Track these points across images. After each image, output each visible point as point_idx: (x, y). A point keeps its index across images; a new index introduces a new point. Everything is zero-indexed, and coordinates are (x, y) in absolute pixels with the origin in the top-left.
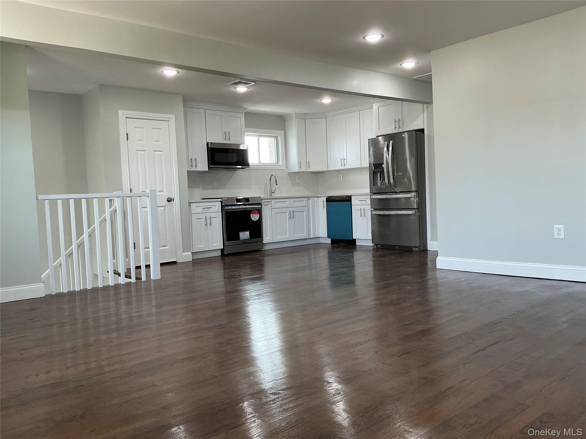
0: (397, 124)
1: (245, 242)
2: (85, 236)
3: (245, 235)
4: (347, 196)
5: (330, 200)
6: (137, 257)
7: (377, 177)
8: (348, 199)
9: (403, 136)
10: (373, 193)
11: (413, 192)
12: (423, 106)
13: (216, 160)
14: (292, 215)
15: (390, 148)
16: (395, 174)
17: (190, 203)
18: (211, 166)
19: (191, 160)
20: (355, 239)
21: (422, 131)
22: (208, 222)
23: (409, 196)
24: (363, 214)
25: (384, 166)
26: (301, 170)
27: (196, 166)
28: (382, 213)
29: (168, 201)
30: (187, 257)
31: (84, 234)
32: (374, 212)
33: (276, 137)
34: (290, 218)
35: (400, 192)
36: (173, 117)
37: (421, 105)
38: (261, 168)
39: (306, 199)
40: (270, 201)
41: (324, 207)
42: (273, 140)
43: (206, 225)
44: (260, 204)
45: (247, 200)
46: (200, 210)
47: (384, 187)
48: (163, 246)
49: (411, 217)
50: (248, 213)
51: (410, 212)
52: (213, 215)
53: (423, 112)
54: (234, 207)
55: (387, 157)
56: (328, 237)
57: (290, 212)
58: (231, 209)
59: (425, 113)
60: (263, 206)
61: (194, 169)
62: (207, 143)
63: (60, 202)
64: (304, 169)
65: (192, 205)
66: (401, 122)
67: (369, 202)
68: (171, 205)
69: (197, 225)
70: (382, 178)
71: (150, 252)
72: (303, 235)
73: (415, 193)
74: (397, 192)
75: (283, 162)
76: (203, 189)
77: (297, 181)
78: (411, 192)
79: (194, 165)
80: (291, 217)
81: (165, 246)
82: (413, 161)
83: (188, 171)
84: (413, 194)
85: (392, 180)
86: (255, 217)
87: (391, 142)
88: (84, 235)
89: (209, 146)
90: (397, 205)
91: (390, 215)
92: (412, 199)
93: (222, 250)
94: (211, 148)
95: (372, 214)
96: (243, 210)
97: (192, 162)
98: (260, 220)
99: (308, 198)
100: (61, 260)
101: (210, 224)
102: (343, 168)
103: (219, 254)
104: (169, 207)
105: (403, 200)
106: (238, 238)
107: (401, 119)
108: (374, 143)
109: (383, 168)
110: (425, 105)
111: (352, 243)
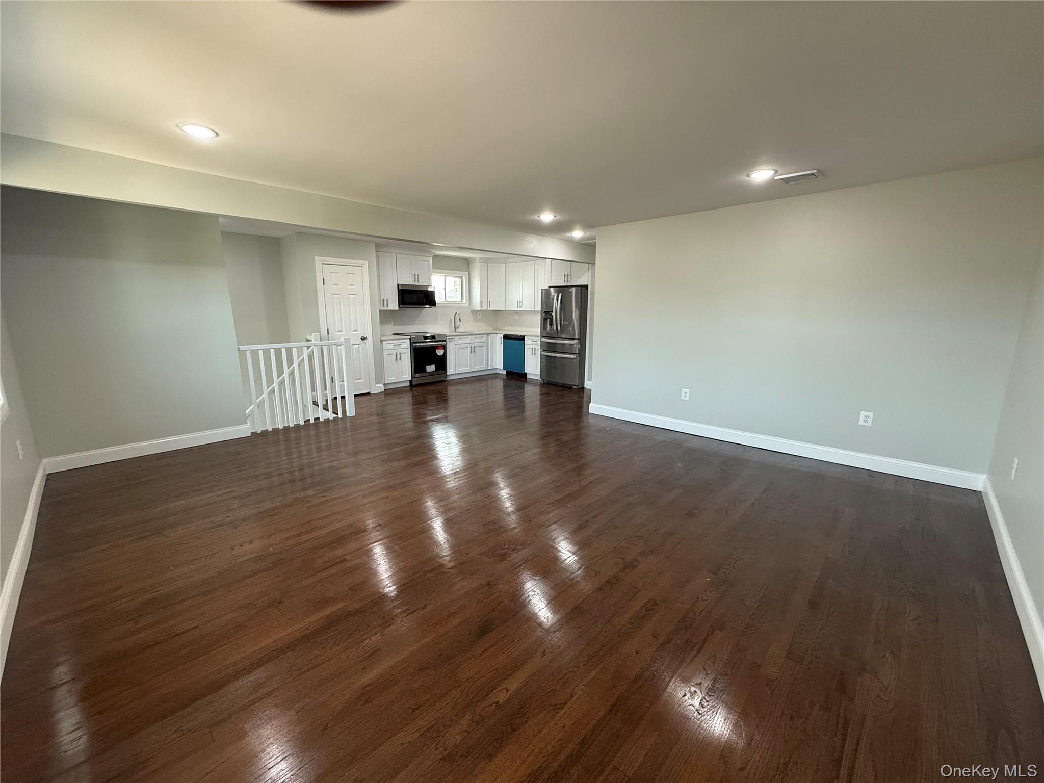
0: (566, 278)
1: (431, 374)
2: (286, 375)
3: (431, 368)
4: (521, 336)
5: (506, 337)
6: (333, 390)
7: (547, 323)
8: (522, 338)
9: (570, 290)
10: (543, 337)
11: (576, 339)
12: (588, 266)
13: (406, 301)
14: (473, 350)
15: (560, 298)
16: (562, 323)
17: (382, 341)
18: (401, 306)
19: (383, 300)
20: (526, 373)
21: (586, 287)
22: (398, 357)
23: (572, 342)
24: (534, 352)
25: (553, 314)
26: (482, 309)
27: (387, 306)
28: (549, 354)
29: (362, 339)
30: (379, 388)
31: (284, 373)
32: (543, 353)
33: (461, 278)
34: (471, 352)
35: (565, 338)
36: (366, 263)
37: (587, 264)
38: (447, 306)
39: (486, 335)
40: (453, 337)
41: (501, 343)
42: (458, 280)
43: (396, 360)
44: (445, 341)
45: (433, 337)
46: (391, 346)
47: (552, 332)
48: (357, 379)
49: (574, 361)
50: (434, 348)
51: (572, 356)
52: (402, 351)
53: (588, 270)
54: (421, 344)
55: (556, 305)
56: (504, 369)
57: (471, 347)
58: (419, 346)
59: (590, 271)
60: (448, 342)
61: (386, 309)
62: (398, 285)
63: (261, 352)
64: (485, 308)
65: (383, 342)
66: (569, 277)
67: (539, 343)
68: (365, 343)
69: (389, 360)
70: (551, 325)
71: (345, 385)
72: (482, 367)
73: (577, 341)
74: (562, 338)
75: (466, 300)
76: (394, 325)
77: (479, 317)
78: (574, 339)
79: (386, 304)
80: (473, 351)
81: (360, 379)
82: (578, 313)
83: (380, 310)
84: (575, 341)
85: (559, 328)
86: (440, 352)
87: (560, 294)
88: (284, 375)
89: (400, 288)
90: (563, 349)
91: (556, 357)
92: (575, 345)
93: (411, 382)
94: (401, 290)
95: (541, 355)
96: (430, 346)
97: (384, 302)
98: (445, 354)
99: (488, 335)
100: (263, 397)
101: (400, 359)
102: (519, 309)
103: (408, 384)
104: (363, 345)
105: (568, 346)
106: (424, 370)
107: (569, 274)
108: (546, 294)
109: (552, 316)
110: (590, 265)
111: (523, 377)
